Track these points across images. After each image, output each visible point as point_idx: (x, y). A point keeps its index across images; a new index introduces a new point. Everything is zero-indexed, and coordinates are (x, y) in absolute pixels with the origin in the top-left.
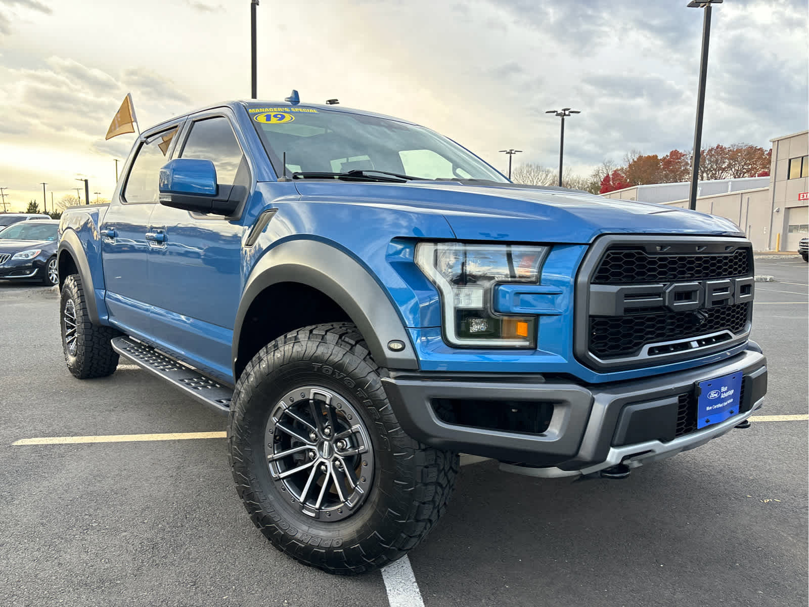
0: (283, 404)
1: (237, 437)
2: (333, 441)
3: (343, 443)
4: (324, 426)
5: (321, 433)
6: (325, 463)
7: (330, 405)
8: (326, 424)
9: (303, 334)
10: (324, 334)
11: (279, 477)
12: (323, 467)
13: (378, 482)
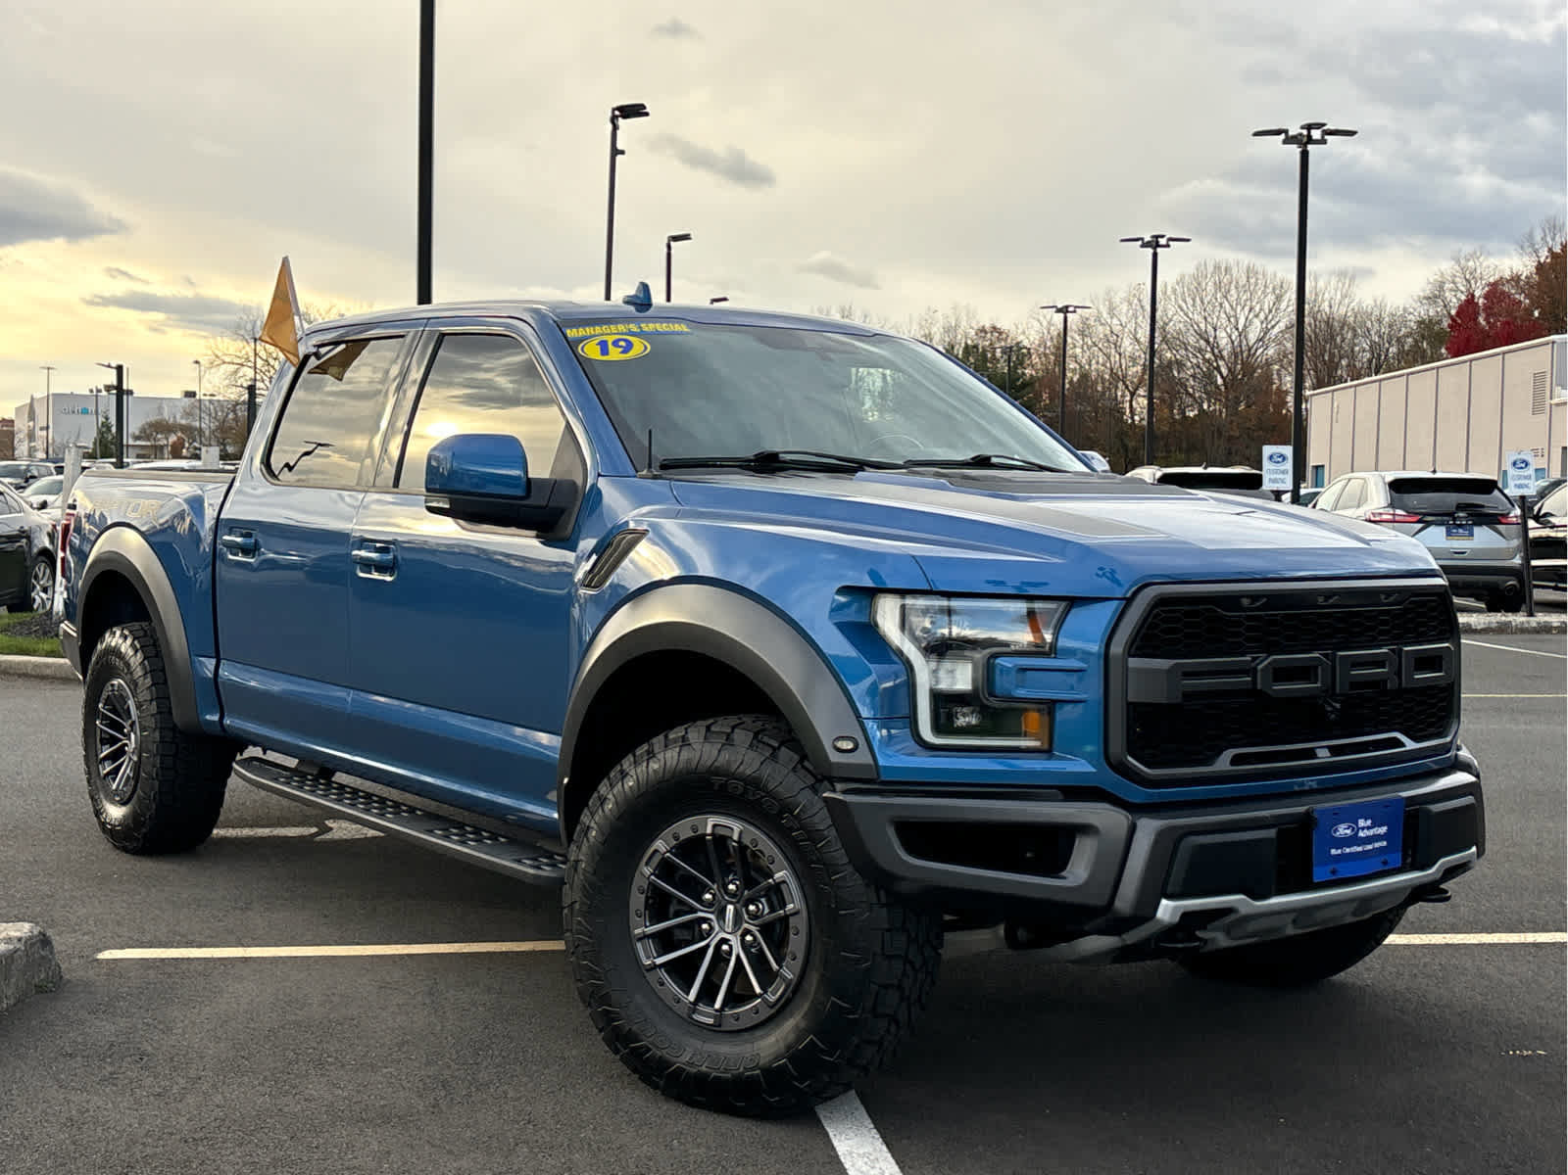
0: (660, 845)
1: (582, 903)
2: (741, 902)
3: (757, 907)
4: (727, 881)
5: (722, 891)
6: (729, 940)
7: (739, 842)
8: (730, 878)
9: (695, 733)
10: (729, 731)
11: (654, 963)
12: (725, 947)
13: (816, 959)
